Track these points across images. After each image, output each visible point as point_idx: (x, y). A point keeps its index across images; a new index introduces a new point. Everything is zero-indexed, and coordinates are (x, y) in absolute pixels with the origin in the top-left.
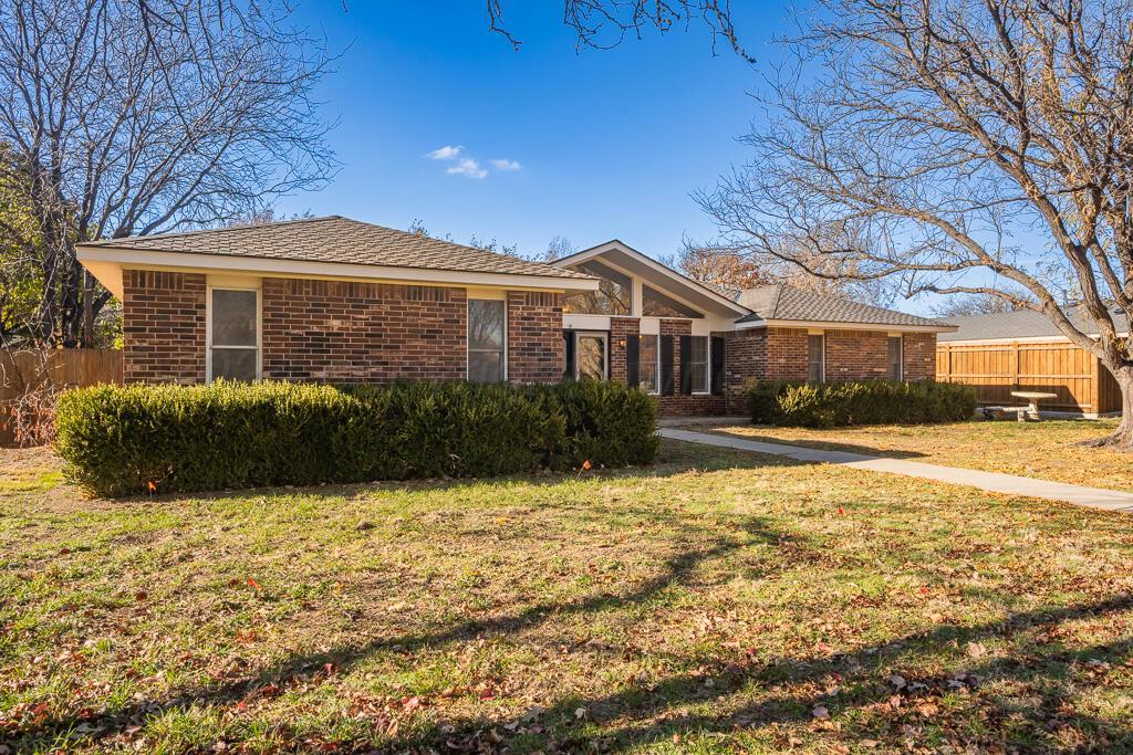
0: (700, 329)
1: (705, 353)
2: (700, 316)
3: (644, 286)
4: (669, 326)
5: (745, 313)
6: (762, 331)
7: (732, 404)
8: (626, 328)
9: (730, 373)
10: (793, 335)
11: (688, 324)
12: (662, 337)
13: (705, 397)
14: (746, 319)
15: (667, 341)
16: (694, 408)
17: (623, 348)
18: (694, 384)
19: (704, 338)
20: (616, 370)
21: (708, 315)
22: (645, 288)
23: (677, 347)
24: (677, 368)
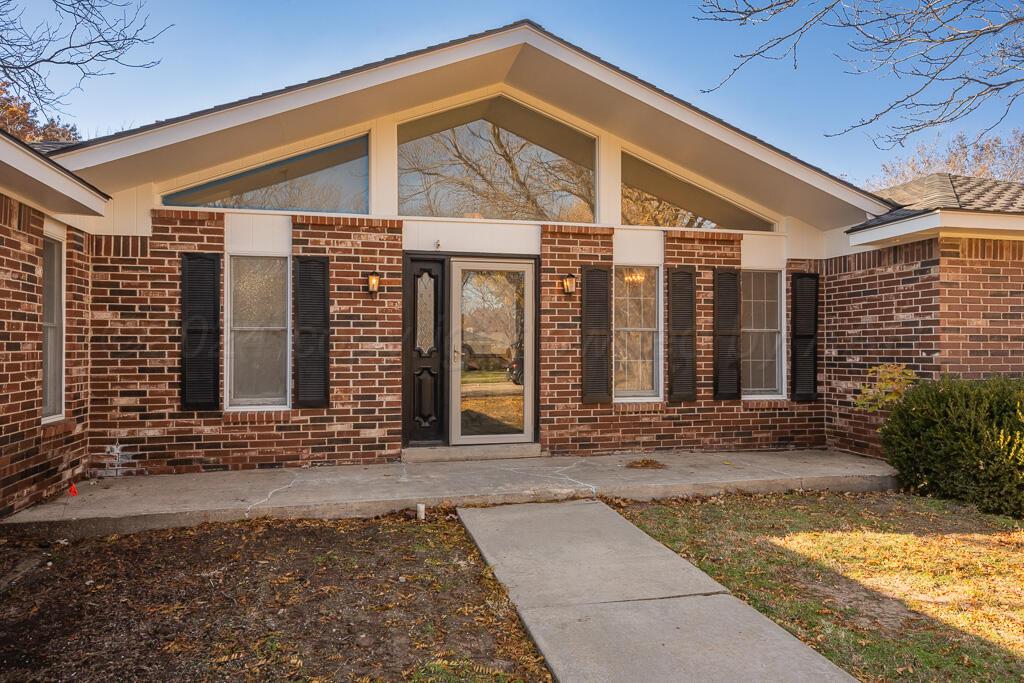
0: (758, 253)
1: (773, 309)
2: (766, 226)
3: (625, 156)
4: (686, 247)
5: (875, 209)
6: (925, 248)
7: (839, 422)
8: (577, 250)
9: (834, 353)
10: (1007, 257)
11: (733, 242)
12: (668, 271)
13: (773, 406)
14: (880, 221)
15: (680, 281)
16: (747, 432)
17: (569, 295)
18: (748, 374)
19: (773, 275)
20: (554, 346)
21: (782, 223)
22: (627, 159)
23: (704, 295)
24: (705, 343)
